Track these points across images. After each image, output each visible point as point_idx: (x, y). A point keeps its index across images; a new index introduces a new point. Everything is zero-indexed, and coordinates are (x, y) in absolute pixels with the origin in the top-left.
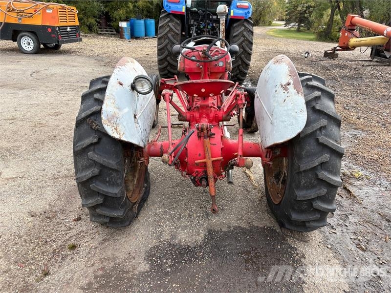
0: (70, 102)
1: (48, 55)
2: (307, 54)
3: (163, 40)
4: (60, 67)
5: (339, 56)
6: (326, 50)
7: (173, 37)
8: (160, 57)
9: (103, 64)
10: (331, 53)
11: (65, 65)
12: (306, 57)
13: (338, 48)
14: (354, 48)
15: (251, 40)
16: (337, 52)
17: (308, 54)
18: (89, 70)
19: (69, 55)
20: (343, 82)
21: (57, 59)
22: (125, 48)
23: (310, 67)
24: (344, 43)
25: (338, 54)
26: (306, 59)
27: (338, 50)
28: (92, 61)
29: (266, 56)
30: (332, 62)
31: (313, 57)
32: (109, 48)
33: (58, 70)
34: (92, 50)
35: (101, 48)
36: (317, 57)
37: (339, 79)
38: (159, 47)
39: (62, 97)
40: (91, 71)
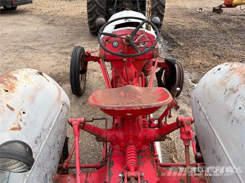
0: (10, 65)
1: (6, 15)
2: (200, 10)
3: (91, 5)
4: (11, 27)
5: (223, 11)
6: (214, 7)
7: (100, 2)
8: (89, 19)
9: (47, 22)
10: (218, 9)
11: (16, 24)
12: (200, 13)
13: (223, 6)
14: (236, 5)
15: (163, 4)
16: (222, 8)
17: (202, 10)
18: (35, 29)
19: (22, 15)
20: (232, 35)
21: (12, 19)
22: (66, 7)
23: (204, 21)
24: (229, 2)
25: (223, 10)
26: (200, 14)
27: (223, 7)
28: (39, 20)
29: (170, 12)
30: (219, 16)
31: (205, 12)
32: (54, 7)
33: (10, 30)
34: (41, 10)
35: (48, 7)
36: (207, 12)
37: (228, 32)
38: (88, 11)
39: (5, 60)
40: (36, 30)
